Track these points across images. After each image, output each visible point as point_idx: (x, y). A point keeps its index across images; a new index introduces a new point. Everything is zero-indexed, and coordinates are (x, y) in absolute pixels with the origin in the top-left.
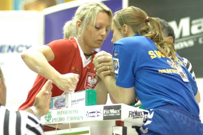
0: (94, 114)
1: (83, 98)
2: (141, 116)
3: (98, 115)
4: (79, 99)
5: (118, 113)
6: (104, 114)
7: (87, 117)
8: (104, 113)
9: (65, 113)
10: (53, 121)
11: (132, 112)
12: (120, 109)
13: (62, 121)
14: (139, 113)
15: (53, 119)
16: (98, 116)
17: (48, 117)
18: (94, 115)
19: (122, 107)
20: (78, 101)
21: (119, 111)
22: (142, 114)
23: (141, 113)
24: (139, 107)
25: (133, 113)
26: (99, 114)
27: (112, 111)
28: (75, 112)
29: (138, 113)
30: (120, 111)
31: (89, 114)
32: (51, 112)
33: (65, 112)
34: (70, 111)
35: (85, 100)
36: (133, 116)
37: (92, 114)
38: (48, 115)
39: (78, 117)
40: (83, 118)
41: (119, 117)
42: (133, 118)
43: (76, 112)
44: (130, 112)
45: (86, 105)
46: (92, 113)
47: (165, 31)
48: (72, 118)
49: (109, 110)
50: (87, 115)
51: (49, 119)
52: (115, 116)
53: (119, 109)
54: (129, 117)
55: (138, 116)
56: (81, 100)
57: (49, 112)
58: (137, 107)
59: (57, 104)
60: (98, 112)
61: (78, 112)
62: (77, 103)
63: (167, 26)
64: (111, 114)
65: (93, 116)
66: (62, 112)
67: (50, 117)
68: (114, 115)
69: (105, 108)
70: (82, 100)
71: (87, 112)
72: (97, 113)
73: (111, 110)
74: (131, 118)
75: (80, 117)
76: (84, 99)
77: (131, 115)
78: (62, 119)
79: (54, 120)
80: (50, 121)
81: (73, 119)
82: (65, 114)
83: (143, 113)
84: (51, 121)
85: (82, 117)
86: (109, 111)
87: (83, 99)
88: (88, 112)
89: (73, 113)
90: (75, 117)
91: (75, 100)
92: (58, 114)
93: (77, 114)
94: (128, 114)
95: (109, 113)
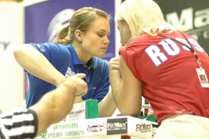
2: (150, 129)
3: (102, 129)
4: (78, 110)
5: (124, 127)
6: (107, 128)
7: (88, 131)
8: (108, 127)
9: (63, 127)
10: (49, 137)
12: (126, 123)
13: (59, 136)
14: (148, 127)
15: (49, 134)
16: (101, 130)
18: (97, 130)
19: (128, 120)
21: (124, 124)
22: (150, 128)
23: (149, 125)
24: (146, 118)
25: (141, 126)
26: (102, 128)
27: (118, 125)
28: (74, 126)
29: (146, 126)
30: (126, 125)
31: (91, 128)
33: (63, 126)
34: (68, 125)
35: (85, 111)
36: (141, 130)
37: (94, 129)
39: (78, 132)
40: (83, 134)
41: (126, 131)
42: (141, 132)
44: (137, 125)
45: (86, 118)
48: (71, 133)
49: (114, 123)
50: (88, 129)
51: (45, 134)
52: (120, 130)
53: (124, 122)
54: (136, 130)
55: (146, 130)
58: (144, 119)
60: (101, 126)
62: (76, 115)
64: (116, 127)
65: (95, 130)
66: (60, 127)
67: (46, 133)
69: (109, 121)
70: (82, 112)
71: (88, 126)
72: (99, 127)
73: (115, 124)
74: (139, 132)
75: (80, 132)
76: (84, 110)
77: (138, 129)
78: (60, 134)
79: (51, 136)
80: (45, 137)
81: (73, 134)
82: (63, 129)
83: (151, 126)
84: (47, 136)
85: (82, 132)
86: (113, 124)
87: (83, 110)
88: (90, 126)
89: (72, 127)
90: (75, 132)
91: (74, 112)
92: (54, 129)
93: (77, 128)
94: (136, 127)
95: (113, 127)
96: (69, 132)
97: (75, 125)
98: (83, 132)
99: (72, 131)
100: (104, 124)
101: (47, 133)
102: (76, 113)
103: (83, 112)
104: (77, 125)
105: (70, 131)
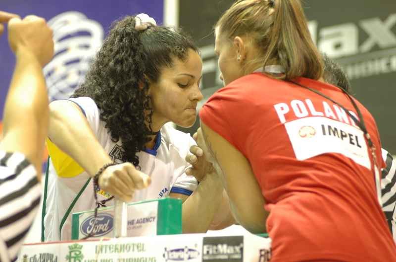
0: (180, 254)
1: (153, 216)
3: (192, 256)
4: (143, 218)
5: (237, 253)
6: (203, 255)
7: (164, 259)
8: (205, 252)
9: (114, 250)
11: (266, 252)
12: (241, 245)
15: (85, 261)
16: (190, 258)
17: (75, 258)
18: (182, 257)
19: (245, 241)
20: (140, 223)
21: (237, 249)
25: (268, 252)
26: (192, 254)
27: (223, 249)
28: (138, 247)
30: (242, 249)
31: (171, 254)
32: (82, 246)
33: (114, 247)
34: (125, 246)
35: (156, 220)
36: (268, 260)
37: (176, 255)
38: (75, 254)
39: (145, 259)
43: (140, 247)
44: (261, 251)
45: (159, 233)
46: (177, 250)
47: (330, 80)
48: (131, 260)
49: (216, 245)
50: (164, 255)
52: (229, 259)
53: (238, 244)
54: (260, 261)
56: (147, 220)
57: (78, 246)
59: (88, 228)
60: (190, 250)
61: (144, 249)
62: (138, 227)
63: (335, 68)
64: (219, 254)
65: (179, 258)
66: (108, 249)
67: (80, 259)
68: (226, 257)
69: (207, 241)
70: (150, 221)
71: (166, 249)
72: (187, 253)
73: (220, 246)
75: (148, 259)
76: (154, 218)
77: (263, 259)
82: (114, 253)
85: (152, 259)
86: (215, 247)
87: (151, 218)
88: (168, 250)
89: (133, 250)
90: (138, 259)
91: (133, 221)
92: (97, 252)
93: (142, 252)
94: (258, 255)
95: (215, 252)
96: (127, 259)
97: (139, 245)
98: (154, 260)
99: (134, 258)
100: (196, 245)
101: (82, 259)
102: (138, 222)
103: (152, 222)
104: (142, 246)
105: (128, 257)
